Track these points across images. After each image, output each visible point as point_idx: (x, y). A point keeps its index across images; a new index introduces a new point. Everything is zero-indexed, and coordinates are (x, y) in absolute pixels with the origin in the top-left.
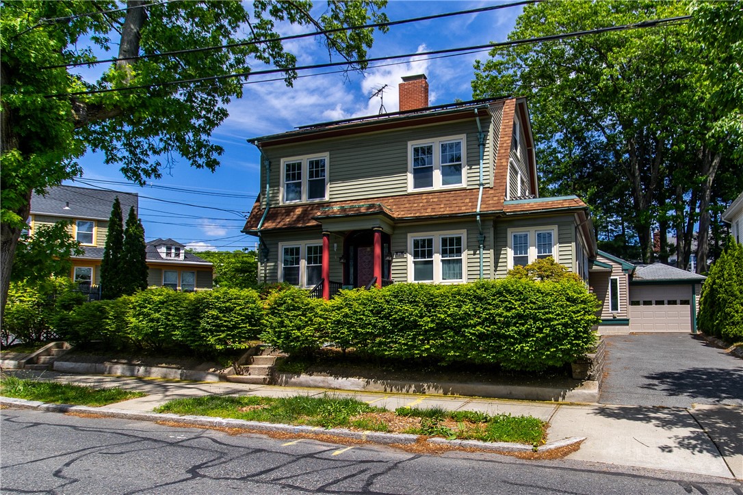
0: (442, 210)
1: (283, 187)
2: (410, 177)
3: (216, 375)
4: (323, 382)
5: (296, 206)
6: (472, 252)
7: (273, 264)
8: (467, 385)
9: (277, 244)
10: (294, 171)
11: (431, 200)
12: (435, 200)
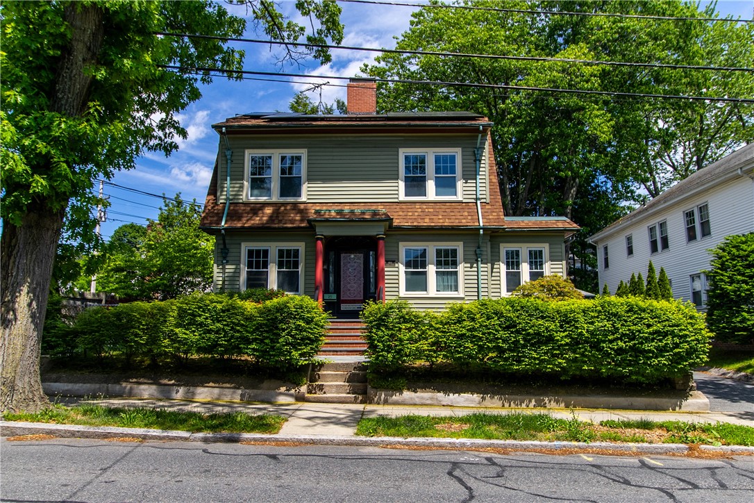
0: (441, 221)
1: (248, 181)
2: (402, 185)
3: (291, 395)
4: (432, 398)
5: (265, 205)
6: (469, 265)
7: (233, 267)
8: (588, 398)
9: (240, 244)
10: (261, 166)
11: (427, 210)
12: (430, 210)
